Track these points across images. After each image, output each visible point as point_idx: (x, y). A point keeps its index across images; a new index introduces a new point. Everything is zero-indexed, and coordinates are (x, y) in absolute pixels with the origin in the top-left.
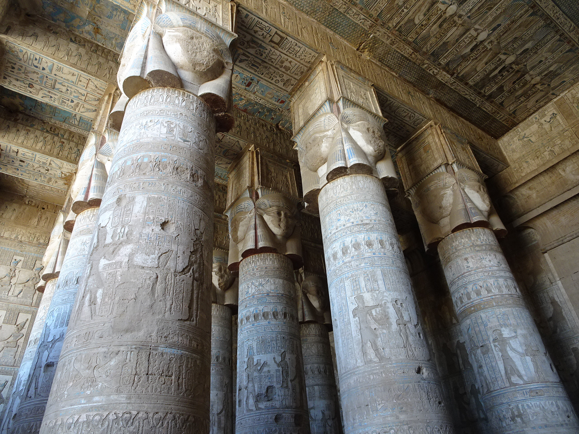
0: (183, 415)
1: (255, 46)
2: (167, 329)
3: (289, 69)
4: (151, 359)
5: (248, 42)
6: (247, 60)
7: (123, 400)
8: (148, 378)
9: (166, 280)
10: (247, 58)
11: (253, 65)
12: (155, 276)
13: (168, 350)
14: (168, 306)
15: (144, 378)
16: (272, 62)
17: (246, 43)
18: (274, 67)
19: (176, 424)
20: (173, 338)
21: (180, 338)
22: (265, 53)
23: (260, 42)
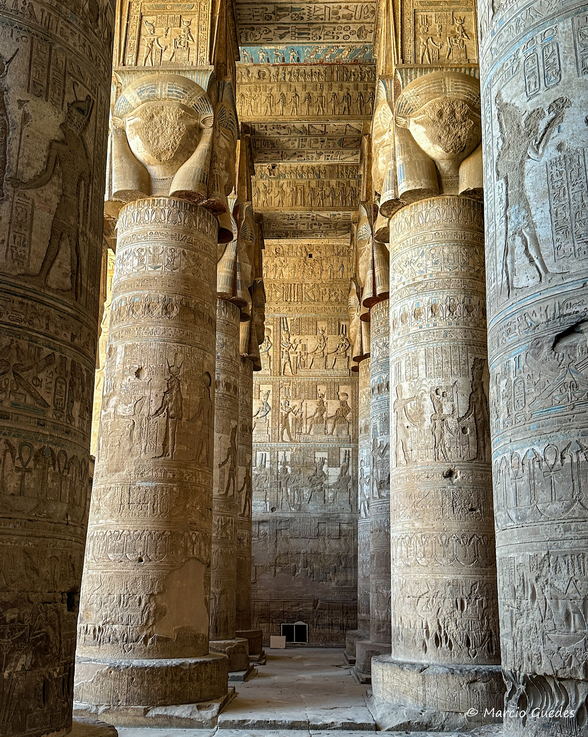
0: (158, 531)
1: (287, 13)
2: (143, 467)
3: (352, 16)
4: (131, 492)
5: (274, 13)
6: (289, 32)
7: (114, 522)
8: (129, 506)
9: (141, 424)
10: (287, 31)
11: (299, 34)
12: (132, 424)
13: (144, 484)
14: (143, 448)
15: (126, 506)
16: (322, 19)
17: (273, 15)
18: (328, 23)
19: (152, 538)
20: (148, 473)
21: (154, 473)
22: (304, 14)
23: (289, 5)
